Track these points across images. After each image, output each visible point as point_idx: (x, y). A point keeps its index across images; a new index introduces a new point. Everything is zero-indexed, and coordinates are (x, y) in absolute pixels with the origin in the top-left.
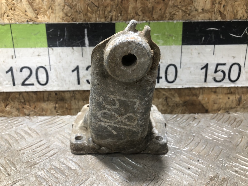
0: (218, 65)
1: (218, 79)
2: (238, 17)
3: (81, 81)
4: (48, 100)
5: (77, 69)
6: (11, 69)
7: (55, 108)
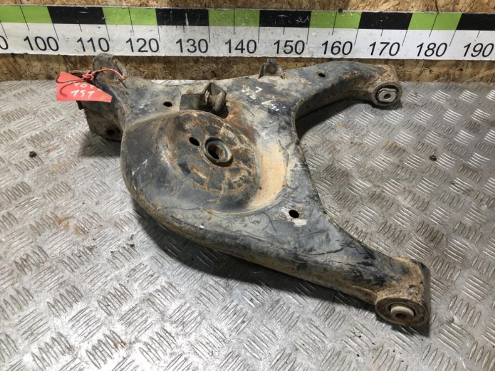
0: (287, 41)
1: (287, 51)
2: (303, 7)
3: (183, 51)
4: (158, 62)
5: (180, 41)
6: (130, 40)
7: (164, 67)
